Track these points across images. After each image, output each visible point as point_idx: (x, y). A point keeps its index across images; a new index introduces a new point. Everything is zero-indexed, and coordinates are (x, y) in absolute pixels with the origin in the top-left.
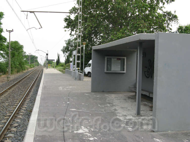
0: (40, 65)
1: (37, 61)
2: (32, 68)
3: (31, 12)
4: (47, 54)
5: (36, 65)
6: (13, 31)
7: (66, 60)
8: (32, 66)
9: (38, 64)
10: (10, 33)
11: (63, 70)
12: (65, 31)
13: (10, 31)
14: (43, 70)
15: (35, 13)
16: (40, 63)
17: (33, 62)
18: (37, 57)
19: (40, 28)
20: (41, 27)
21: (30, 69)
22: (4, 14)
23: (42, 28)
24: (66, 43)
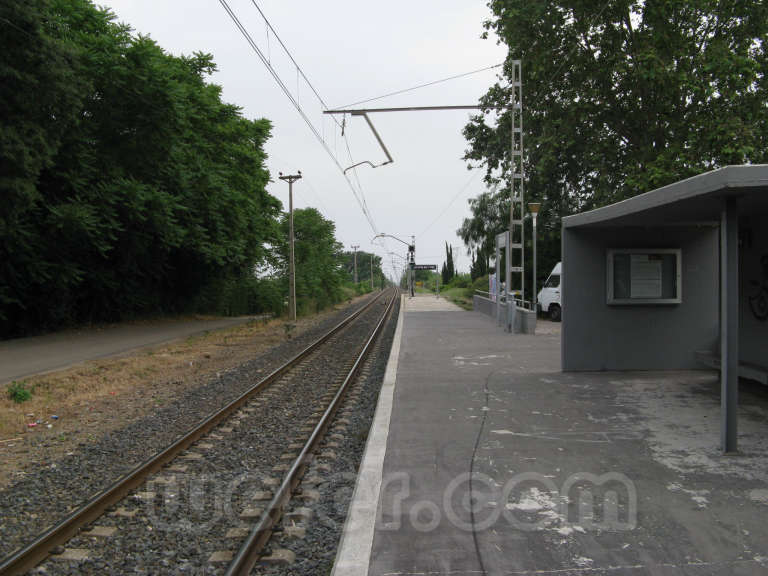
0: (391, 284)
1: (378, 272)
2: (362, 294)
3: (355, 113)
4: (412, 249)
5: (375, 286)
6: (300, 177)
7: (474, 265)
8: (363, 289)
9: (383, 282)
10: (291, 183)
11: (464, 299)
12: (470, 168)
13: (290, 177)
14: (399, 299)
15: (368, 114)
16: (387, 276)
17: (365, 277)
18: (380, 259)
19: (385, 164)
20: (387, 160)
21: (356, 300)
22: (271, 124)
23: (391, 161)
24: (472, 208)
